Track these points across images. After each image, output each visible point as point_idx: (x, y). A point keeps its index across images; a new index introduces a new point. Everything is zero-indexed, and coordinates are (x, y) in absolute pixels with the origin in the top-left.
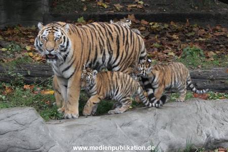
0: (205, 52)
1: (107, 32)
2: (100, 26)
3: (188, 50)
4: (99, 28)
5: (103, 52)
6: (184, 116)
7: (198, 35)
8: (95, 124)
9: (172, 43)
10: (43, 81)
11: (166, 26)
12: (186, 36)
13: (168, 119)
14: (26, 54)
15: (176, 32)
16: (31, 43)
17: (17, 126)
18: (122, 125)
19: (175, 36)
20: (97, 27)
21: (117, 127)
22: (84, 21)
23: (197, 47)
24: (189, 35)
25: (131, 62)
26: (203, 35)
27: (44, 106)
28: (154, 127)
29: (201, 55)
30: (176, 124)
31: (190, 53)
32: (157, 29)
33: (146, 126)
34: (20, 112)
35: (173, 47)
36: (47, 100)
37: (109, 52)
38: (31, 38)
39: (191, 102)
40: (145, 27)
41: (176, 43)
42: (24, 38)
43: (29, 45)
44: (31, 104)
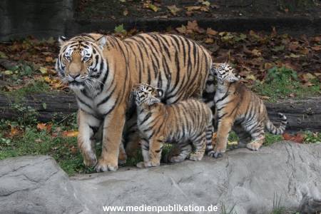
0: (300, 74)
1: (162, 46)
2: (151, 38)
3: (275, 71)
4: (150, 41)
5: (158, 75)
6: (270, 167)
7: (290, 49)
8: (141, 180)
9: (251, 61)
10: (64, 118)
11: (243, 37)
12: (272, 51)
13: (246, 172)
14: (41, 79)
15: (256, 46)
16: (47, 62)
17: (27, 184)
18: (181, 181)
19: (255, 52)
20: (147, 40)
21: (172, 184)
22: (123, 31)
23: (288, 67)
24: (276, 49)
25: (194, 90)
26: (297, 49)
27: (67, 154)
28: (226, 184)
29: (293, 79)
30: (259, 178)
31: (278, 75)
32: (230, 42)
33: (215, 182)
34: (31, 162)
35: (253, 67)
36: (72, 144)
37: (167, 76)
38: (48, 56)
39: (279, 146)
40: (212, 38)
41: (258, 62)
42: (37, 56)
43: (44, 66)
44: (48, 151)
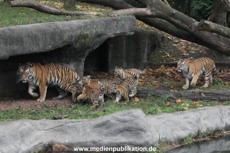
0: (224, 82)
13: (206, 116)
17: (133, 118)
18: (184, 118)
23: (220, 79)
28: (199, 119)
29: (221, 84)
44: (139, 107)
